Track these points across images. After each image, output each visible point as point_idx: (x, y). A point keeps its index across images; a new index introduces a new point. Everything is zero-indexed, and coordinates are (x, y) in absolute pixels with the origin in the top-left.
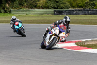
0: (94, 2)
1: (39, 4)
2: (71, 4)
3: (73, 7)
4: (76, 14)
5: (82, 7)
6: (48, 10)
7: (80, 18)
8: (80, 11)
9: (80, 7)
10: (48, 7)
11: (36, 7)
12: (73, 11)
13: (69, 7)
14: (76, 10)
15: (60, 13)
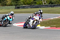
0: (36, 1)
1: (8, 3)
2: (24, 3)
3: (25, 5)
4: (27, 8)
5: (30, 4)
6: (12, 7)
7: (28, 10)
8: (28, 6)
9: (28, 4)
10: (12, 5)
11: (6, 5)
12: (25, 6)
13: (23, 5)
14: (27, 6)
15: (18, 8)
